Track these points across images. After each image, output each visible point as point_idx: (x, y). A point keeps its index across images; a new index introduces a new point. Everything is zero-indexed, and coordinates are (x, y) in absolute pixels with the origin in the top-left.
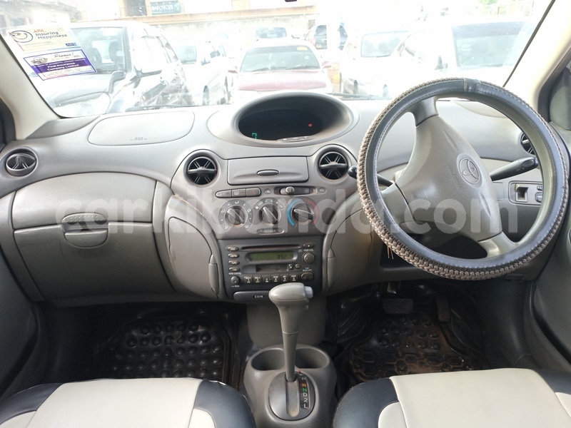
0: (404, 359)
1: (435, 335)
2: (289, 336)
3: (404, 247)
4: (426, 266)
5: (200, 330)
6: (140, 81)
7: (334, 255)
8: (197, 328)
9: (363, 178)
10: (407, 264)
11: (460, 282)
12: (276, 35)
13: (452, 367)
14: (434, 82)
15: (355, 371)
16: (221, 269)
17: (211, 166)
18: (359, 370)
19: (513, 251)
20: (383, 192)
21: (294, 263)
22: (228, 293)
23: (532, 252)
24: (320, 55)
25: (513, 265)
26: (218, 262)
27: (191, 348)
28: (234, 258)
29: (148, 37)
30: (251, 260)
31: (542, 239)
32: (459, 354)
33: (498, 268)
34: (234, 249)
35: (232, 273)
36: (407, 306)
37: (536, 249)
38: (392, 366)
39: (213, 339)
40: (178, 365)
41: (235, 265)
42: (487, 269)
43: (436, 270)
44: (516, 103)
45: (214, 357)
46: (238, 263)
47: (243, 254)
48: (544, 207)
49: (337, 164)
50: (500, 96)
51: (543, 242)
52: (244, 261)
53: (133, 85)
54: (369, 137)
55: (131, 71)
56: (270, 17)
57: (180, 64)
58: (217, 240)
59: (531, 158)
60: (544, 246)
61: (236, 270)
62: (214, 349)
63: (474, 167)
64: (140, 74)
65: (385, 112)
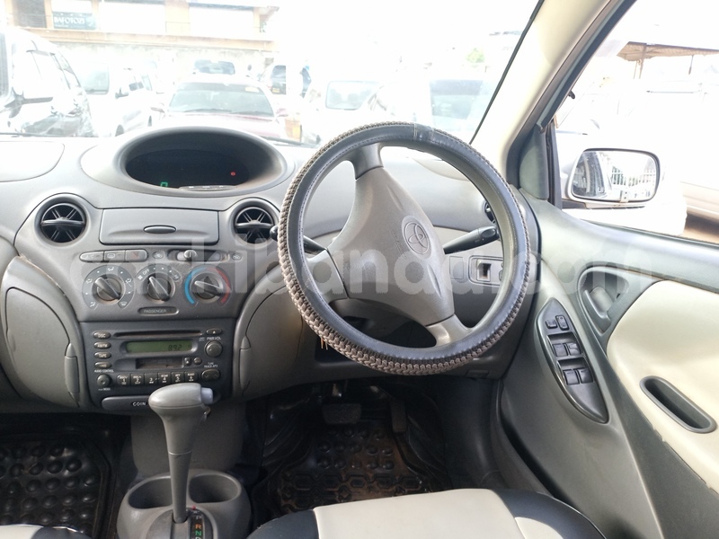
0: (348, 484)
1: (388, 450)
2: (177, 457)
3: (333, 332)
4: (360, 356)
5: (66, 454)
6: (19, 109)
7: (250, 344)
8: (62, 452)
9: (284, 240)
10: (343, 358)
11: (402, 377)
12: (221, 71)
13: (406, 490)
14: (378, 125)
15: (283, 503)
16: (83, 364)
17: (77, 217)
18: (290, 502)
19: (466, 339)
20: (309, 260)
21: (191, 357)
22: (94, 398)
23: (488, 340)
24: (276, 101)
25: (466, 355)
26: (78, 354)
27: (50, 480)
28: (104, 348)
29: (36, 51)
30: (128, 352)
31: (500, 324)
32: (416, 473)
33: (447, 359)
34: (103, 335)
35: (100, 371)
36: (353, 414)
37: (493, 336)
38: (332, 493)
39: (84, 466)
40: (28, 507)
41: (104, 358)
42: (435, 361)
43: (372, 362)
44: (474, 159)
45: (84, 493)
46: (109, 357)
47: (116, 343)
48: (503, 287)
49: (259, 223)
50: (455, 148)
51: (500, 328)
52: (117, 353)
53: (9, 112)
54: (294, 188)
55: (7, 94)
56: (215, 48)
57: (84, 93)
58: (78, 322)
59: (492, 227)
60: (502, 332)
61: (105, 366)
62: (85, 482)
63: (423, 234)
64: (20, 99)
65: (316, 158)
